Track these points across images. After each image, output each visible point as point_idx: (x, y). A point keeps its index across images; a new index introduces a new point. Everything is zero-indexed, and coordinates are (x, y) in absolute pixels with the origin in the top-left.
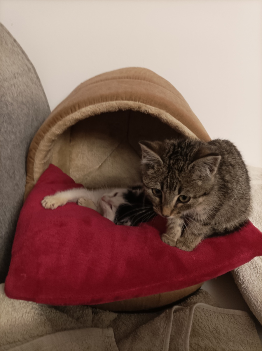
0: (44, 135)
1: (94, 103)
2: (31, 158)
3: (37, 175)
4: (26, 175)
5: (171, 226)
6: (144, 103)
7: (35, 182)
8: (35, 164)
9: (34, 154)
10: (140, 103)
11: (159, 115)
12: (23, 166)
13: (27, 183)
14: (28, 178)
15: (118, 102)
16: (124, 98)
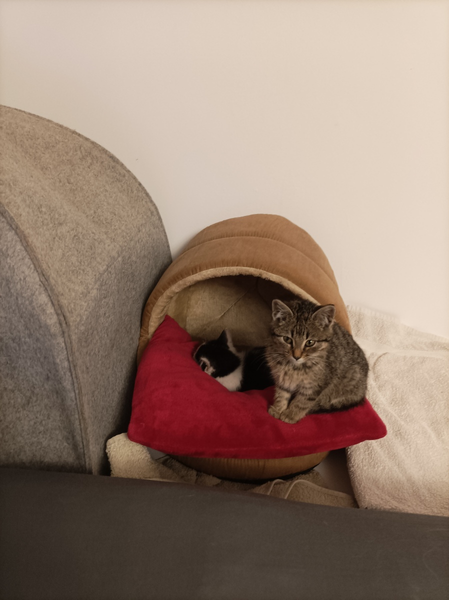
0: (163, 291)
1: (215, 267)
2: (148, 311)
3: (152, 330)
4: (141, 328)
5: (278, 399)
6: (265, 270)
7: (149, 336)
8: (151, 319)
9: (152, 309)
10: (261, 270)
11: (281, 282)
12: (139, 318)
13: (141, 336)
14: (142, 330)
15: (239, 268)
16: (245, 265)
